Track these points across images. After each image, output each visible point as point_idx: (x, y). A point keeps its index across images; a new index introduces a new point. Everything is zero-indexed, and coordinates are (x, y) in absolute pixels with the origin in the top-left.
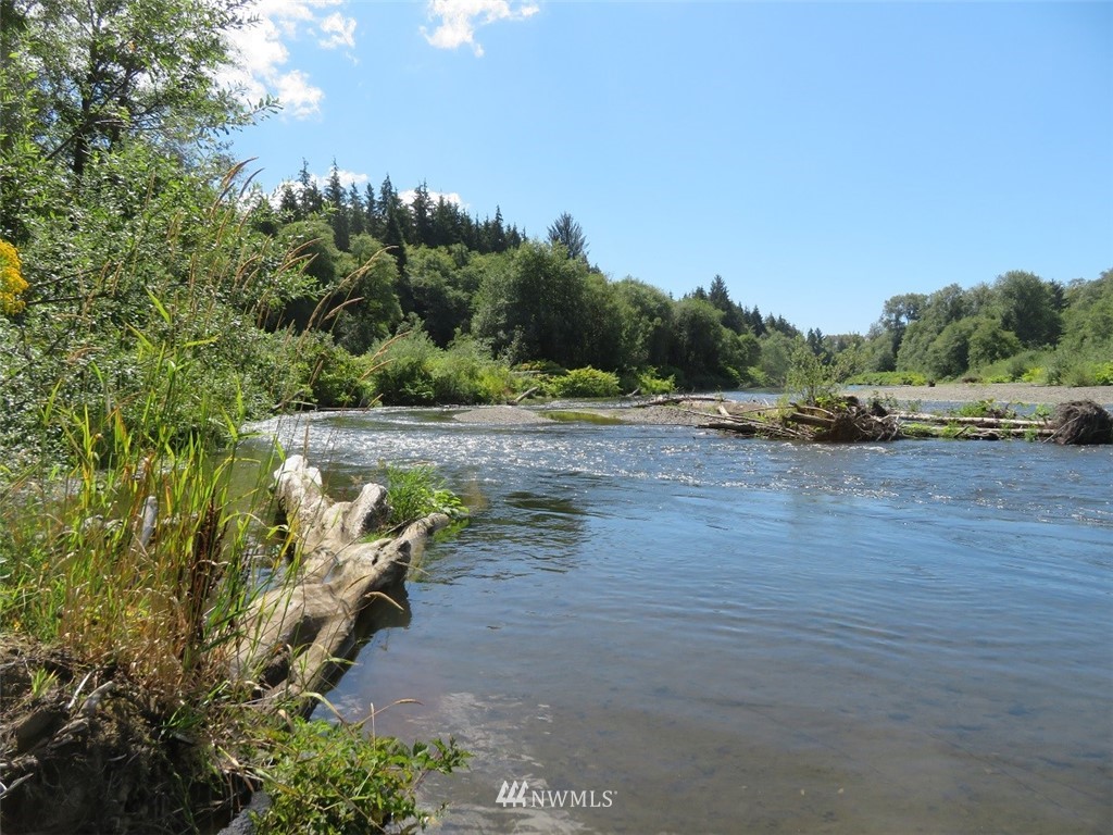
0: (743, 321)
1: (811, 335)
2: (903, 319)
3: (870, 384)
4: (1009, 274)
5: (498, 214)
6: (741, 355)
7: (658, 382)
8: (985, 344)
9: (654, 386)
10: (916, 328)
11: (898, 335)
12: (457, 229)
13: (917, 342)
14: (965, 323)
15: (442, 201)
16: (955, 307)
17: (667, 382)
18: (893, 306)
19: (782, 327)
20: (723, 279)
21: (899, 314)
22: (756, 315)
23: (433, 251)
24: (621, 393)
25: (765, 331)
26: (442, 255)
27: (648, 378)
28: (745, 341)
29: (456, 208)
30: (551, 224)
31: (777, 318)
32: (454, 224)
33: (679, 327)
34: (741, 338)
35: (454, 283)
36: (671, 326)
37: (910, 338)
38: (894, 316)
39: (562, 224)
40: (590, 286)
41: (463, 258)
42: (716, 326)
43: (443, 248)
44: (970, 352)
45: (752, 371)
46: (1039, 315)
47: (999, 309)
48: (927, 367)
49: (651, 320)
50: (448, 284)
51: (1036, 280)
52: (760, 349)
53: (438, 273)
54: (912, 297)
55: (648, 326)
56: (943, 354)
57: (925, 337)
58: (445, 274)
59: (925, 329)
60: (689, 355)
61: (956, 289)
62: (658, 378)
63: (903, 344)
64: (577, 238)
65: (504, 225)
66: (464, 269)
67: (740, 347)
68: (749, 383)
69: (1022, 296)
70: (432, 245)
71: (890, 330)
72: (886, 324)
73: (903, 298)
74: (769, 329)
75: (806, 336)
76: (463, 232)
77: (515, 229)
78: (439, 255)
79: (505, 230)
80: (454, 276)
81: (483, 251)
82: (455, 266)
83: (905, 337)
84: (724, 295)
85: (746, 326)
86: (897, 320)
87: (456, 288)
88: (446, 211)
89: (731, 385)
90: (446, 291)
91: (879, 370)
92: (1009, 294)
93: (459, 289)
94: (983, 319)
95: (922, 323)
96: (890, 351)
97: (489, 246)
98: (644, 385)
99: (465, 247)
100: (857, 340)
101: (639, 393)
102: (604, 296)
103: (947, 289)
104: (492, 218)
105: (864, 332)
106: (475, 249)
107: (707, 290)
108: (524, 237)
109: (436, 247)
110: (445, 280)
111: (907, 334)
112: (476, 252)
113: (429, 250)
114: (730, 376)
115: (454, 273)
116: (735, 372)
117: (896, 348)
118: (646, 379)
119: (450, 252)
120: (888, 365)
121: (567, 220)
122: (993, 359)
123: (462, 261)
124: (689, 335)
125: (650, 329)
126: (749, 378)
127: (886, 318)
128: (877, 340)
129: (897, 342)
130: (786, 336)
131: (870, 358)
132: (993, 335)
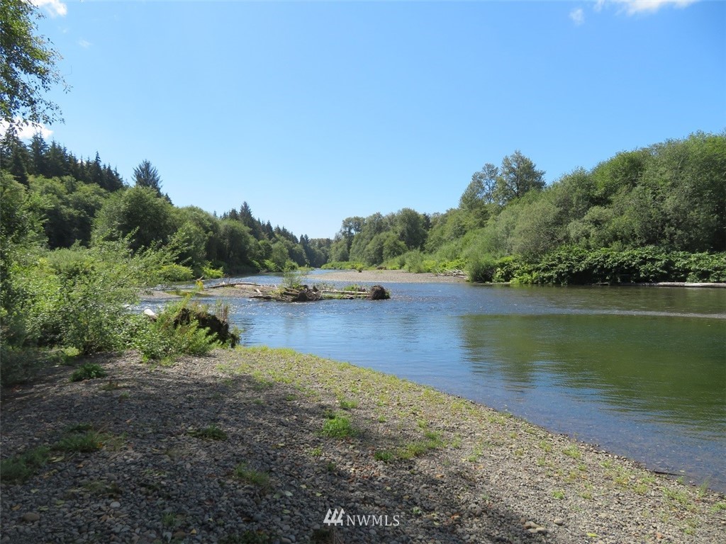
0: (261, 230)
1: (302, 238)
2: (353, 231)
3: (335, 269)
4: (403, 209)
5: (97, 157)
6: (261, 254)
7: (214, 271)
8: (390, 248)
9: (211, 274)
10: (359, 236)
11: (350, 238)
12: (67, 165)
13: (360, 244)
14: (383, 235)
15: (54, 144)
16: (378, 225)
17: (219, 271)
18: (347, 223)
19: (284, 233)
20: (248, 204)
21: (350, 228)
22: (269, 226)
23: (50, 181)
24: (193, 278)
25: (275, 236)
26: (55, 182)
27: (208, 269)
28: (263, 244)
29: (65, 150)
30: (136, 166)
31: (281, 228)
32: (63, 161)
33: (223, 237)
34: (260, 242)
35: (67, 203)
36: (219, 237)
37: (357, 242)
38: (347, 229)
39: (144, 167)
40: (172, 215)
41: (73, 186)
42: (246, 237)
43: (56, 178)
44: (384, 252)
45: (267, 262)
46: (417, 232)
47: (399, 228)
48: (364, 259)
49: (207, 232)
50: (63, 204)
51: (416, 214)
52: (271, 249)
53: (55, 196)
54: (357, 219)
55: (205, 236)
56: (372, 252)
57: (364, 242)
58: (59, 197)
59: (364, 237)
60: (229, 254)
61: (379, 215)
62: (213, 269)
63: (352, 246)
64: (154, 176)
65: (101, 165)
66: (74, 194)
67: (260, 248)
68: (266, 270)
69: (410, 221)
70: (48, 177)
71: (346, 237)
72: (344, 234)
73: (352, 219)
74: (277, 235)
75: (299, 240)
76: (71, 167)
77: (109, 167)
78: (55, 183)
79: (102, 167)
80: (66, 199)
81: (87, 181)
82: (67, 191)
83: (353, 242)
84: (249, 214)
85: (263, 233)
86: (349, 231)
87: (69, 207)
88: (57, 152)
89: (255, 271)
90: (61, 208)
91: (340, 260)
92: (403, 220)
93: (71, 207)
94: (391, 233)
95: (362, 234)
96: (346, 250)
97: (91, 178)
98: (206, 273)
99: (73, 178)
100: (328, 241)
101: (203, 279)
102: (180, 221)
103: (374, 215)
104: (93, 159)
105: (332, 238)
106: (80, 180)
107: (239, 211)
108: (116, 173)
109: (51, 178)
110: (60, 201)
111: (355, 240)
112: (82, 182)
113: (47, 180)
114: (254, 266)
115: (67, 196)
116: (257, 263)
117: (349, 248)
118: (207, 270)
119: (62, 181)
120: (344, 258)
121: (147, 165)
122: (394, 256)
123: (72, 189)
124: (230, 241)
125: (207, 238)
126: (265, 267)
127: (343, 230)
128: (339, 243)
129: (349, 244)
130: (287, 239)
131: (335, 253)
132: (395, 243)
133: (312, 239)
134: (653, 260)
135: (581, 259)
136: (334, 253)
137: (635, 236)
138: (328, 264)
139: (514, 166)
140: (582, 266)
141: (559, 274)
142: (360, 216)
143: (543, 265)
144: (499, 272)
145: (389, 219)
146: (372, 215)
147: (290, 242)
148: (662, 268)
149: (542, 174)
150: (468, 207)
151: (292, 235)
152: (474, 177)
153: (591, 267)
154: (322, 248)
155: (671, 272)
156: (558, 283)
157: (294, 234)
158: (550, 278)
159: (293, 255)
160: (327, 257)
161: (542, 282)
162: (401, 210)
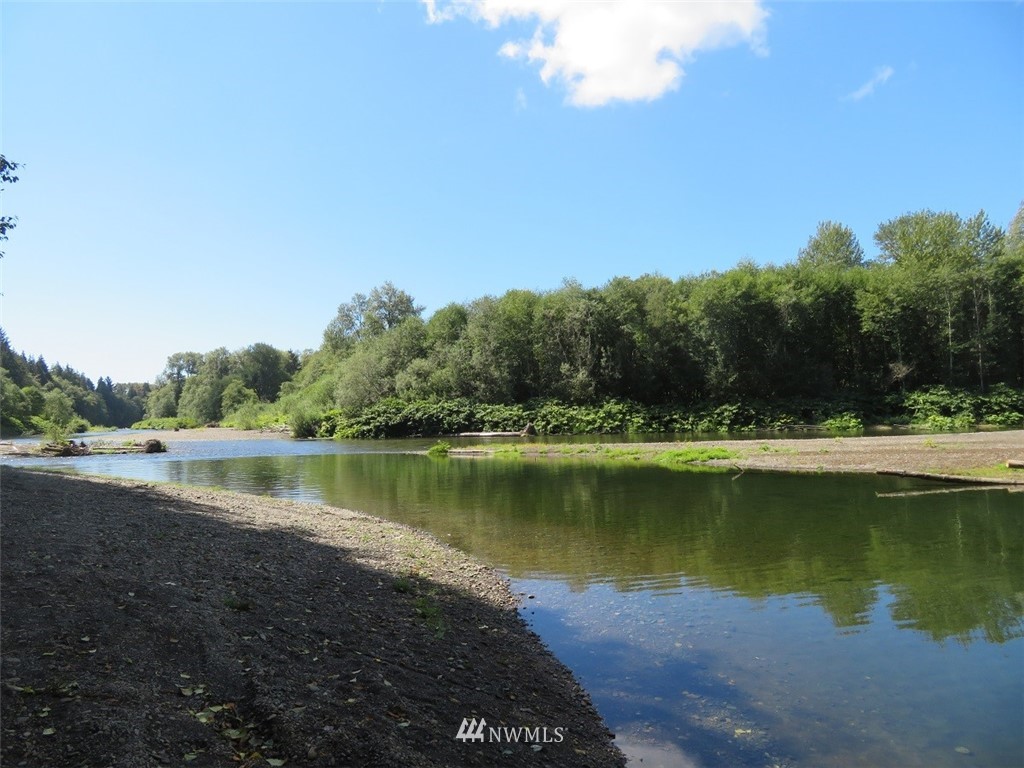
0: (26, 371)
1: (101, 382)
2: (184, 373)
6: (25, 407)
10: (193, 381)
11: (179, 384)
13: (194, 392)
16: (222, 366)
18: (174, 362)
19: (69, 375)
21: (180, 368)
25: (51, 380)
28: (30, 393)
31: (63, 367)
34: (24, 390)
37: (189, 388)
38: (176, 370)
44: (223, 404)
45: (36, 420)
47: (251, 370)
51: (275, 351)
52: (43, 400)
54: (191, 355)
57: (201, 389)
59: (201, 382)
61: (224, 351)
63: (182, 395)
67: (23, 399)
69: (266, 361)
71: (173, 382)
72: (169, 377)
73: (183, 355)
74: (56, 378)
75: (96, 385)
83: (184, 388)
85: (30, 375)
86: (179, 373)
89: (13, 433)
91: (163, 416)
92: (256, 359)
95: (198, 378)
96: (172, 400)
100: (147, 387)
103: (217, 350)
105: (152, 382)
111: (186, 386)
114: (13, 426)
116: (18, 421)
117: (178, 397)
120: (170, 412)
126: (32, 426)
127: (169, 371)
128: (162, 390)
129: (178, 392)
130: (74, 384)
131: (154, 406)
132: (239, 392)
133: (118, 384)
134: (458, 413)
135: (399, 411)
136: (153, 404)
137: (451, 388)
138: (143, 423)
139: (385, 299)
140: (398, 419)
141: (377, 427)
142: (195, 351)
143: (363, 418)
144: (325, 425)
145: (240, 357)
146: (213, 350)
147: (79, 390)
148: (465, 420)
149: (422, 309)
150: (333, 346)
151: (83, 377)
152: (341, 310)
153: (406, 419)
154: (135, 398)
155: (471, 423)
156: (376, 437)
157: (87, 376)
158: (369, 431)
159: (81, 408)
160: (144, 412)
161: (363, 435)
162: (253, 345)
